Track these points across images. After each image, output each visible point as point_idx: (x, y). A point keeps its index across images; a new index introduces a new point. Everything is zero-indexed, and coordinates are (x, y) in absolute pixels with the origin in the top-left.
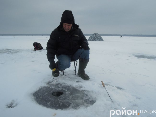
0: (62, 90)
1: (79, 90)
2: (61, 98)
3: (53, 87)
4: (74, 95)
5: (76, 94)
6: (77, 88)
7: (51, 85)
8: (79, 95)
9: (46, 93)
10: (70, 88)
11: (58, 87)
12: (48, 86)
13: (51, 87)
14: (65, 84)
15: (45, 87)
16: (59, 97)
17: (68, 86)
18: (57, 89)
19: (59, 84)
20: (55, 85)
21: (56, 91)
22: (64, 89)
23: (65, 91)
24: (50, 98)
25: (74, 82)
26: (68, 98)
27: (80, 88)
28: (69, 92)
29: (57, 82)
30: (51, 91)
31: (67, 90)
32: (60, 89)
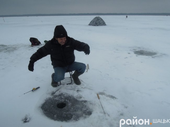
0: (65, 101)
1: (79, 101)
2: (65, 110)
3: (57, 99)
4: (75, 107)
5: (77, 106)
6: (77, 99)
7: (55, 96)
8: (79, 106)
9: (52, 106)
10: (72, 98)
11: (62, 98)
12: (53, 98)
13: (55, 99)
14: (67, 94)
15: (50, 99)
16: (63, 109)
17: (70, 97)
18: (61, 101)
19: (62, 94)
20: (59, 96)
21: (60, 102)
22: (66, 100)
23: (68, 103)
24: (56, 111)
25: (75, 91)
26: (70, 110)
27: (80, 99)
28: (71, 104)
29: (60, 92)
30: (56, 103)
31: (69, 102)
32: (63, 100)
